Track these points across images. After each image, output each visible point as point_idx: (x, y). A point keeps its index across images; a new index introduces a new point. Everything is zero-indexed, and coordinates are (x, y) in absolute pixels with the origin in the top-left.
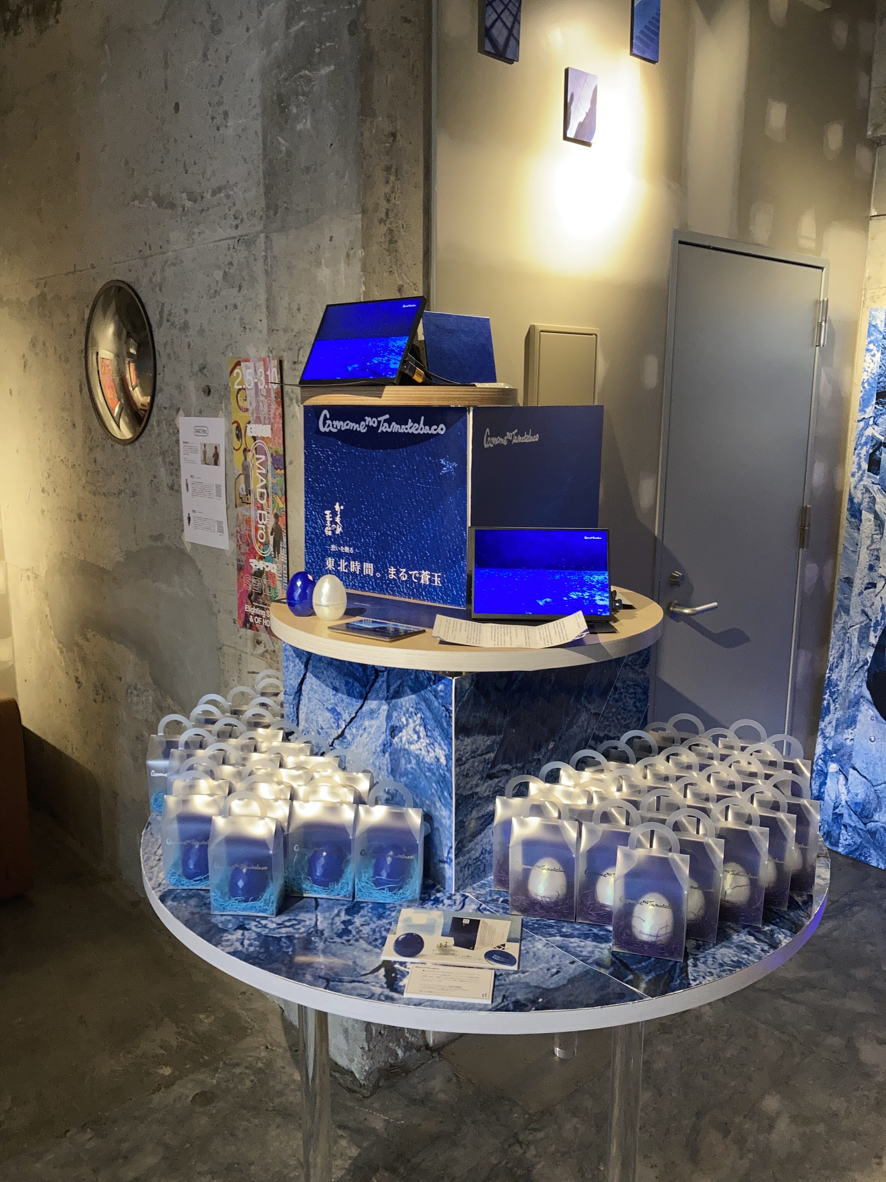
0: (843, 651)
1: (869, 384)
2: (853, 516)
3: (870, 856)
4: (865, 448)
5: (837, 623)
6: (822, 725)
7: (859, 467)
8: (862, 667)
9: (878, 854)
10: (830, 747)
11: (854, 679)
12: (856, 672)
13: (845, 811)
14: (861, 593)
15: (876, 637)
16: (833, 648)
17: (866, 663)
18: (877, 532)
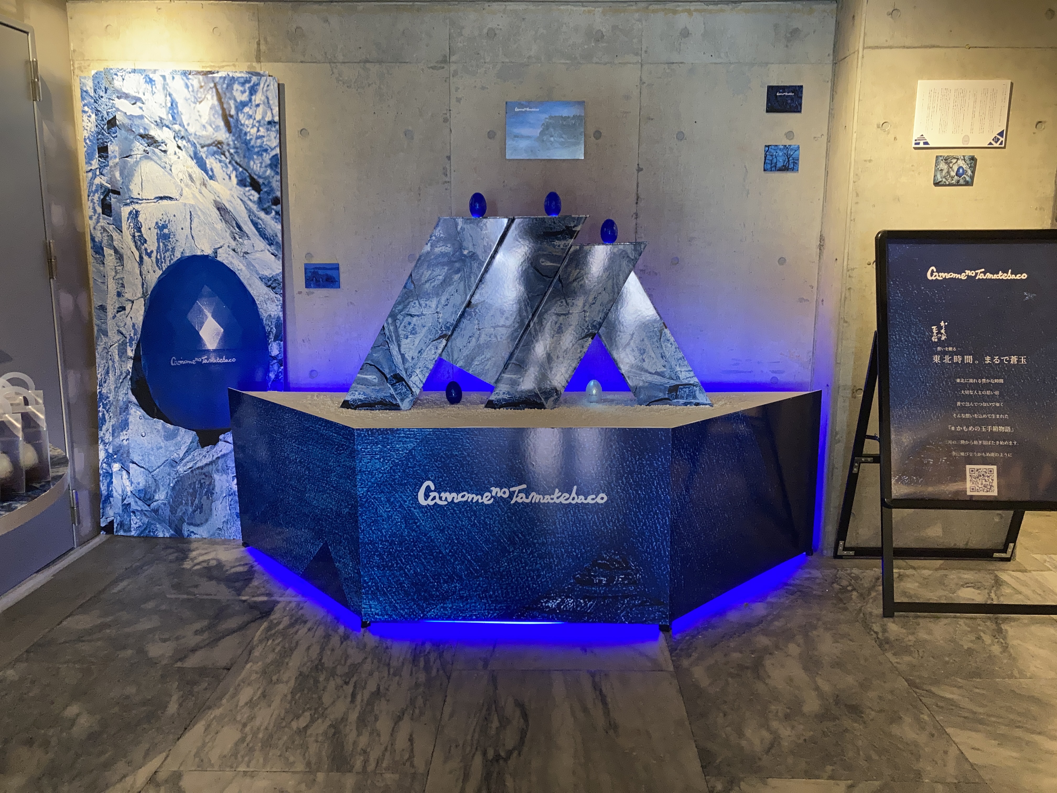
0: (108, 368)
1: (90, 141)
2: (96, 253)
3: (156, 530)
4: (96, 194)
5: (99, 345)
6: (101, 434)
7: (95, 211)
8: (126, 377)
9: (162, 526)
10: (110, 451)
11: (121, 389)
12: (122, 382)
13: (131, 500)
14: (114, 317)
15: (132, 350)
16: (99, 366)
17: (128, 374)
18: (118, 264)
